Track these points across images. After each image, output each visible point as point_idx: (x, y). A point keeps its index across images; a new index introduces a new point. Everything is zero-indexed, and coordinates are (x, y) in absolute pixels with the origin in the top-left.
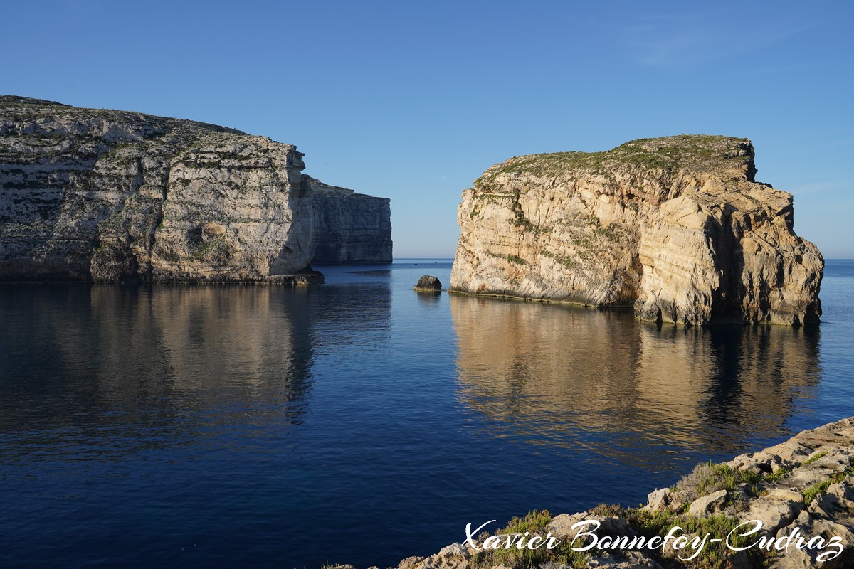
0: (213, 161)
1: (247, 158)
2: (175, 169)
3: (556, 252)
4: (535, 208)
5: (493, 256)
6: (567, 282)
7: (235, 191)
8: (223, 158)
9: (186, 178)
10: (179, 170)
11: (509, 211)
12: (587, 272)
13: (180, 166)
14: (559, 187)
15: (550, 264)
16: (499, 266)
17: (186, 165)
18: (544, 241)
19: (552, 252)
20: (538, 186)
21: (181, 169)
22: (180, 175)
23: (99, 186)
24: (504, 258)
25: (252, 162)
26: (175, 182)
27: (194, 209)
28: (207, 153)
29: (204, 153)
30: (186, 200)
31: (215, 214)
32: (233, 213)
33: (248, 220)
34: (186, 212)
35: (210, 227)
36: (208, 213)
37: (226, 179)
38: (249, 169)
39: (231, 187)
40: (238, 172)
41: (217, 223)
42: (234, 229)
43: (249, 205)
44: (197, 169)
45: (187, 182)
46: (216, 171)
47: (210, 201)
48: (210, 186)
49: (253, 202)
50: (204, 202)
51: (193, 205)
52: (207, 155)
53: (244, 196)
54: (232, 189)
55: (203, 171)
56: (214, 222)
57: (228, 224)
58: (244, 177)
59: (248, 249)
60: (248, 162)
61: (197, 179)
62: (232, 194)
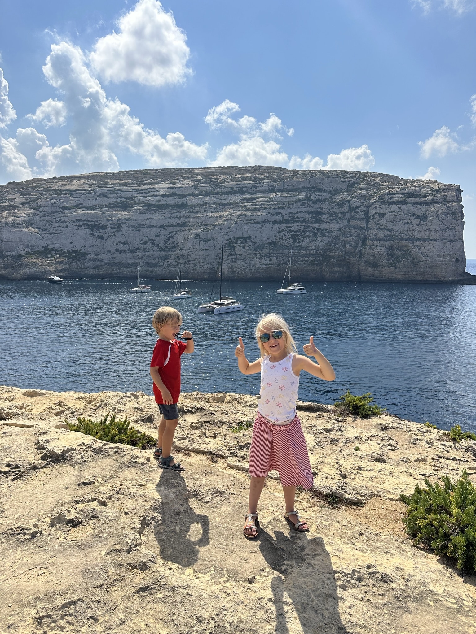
0: (400, 199)
1: (425, 196)
2: (373, 206)
7: (419, 220)
8: (407, 197)
9: (381, 212)
10: (376, 207)
13: (378, 204)
17: (381, 203)
21: (378, 206)
22: (378, 210)
23: (324, 220)
25: (430, 198)
26: (373, 216)
27: (389, 233)
29: (393, 194)
30: (383, 227)
31: (404, 236)
32: (417, 235)
33: (428, 240)
34: (383, 235)
35: (400, 245)
36: (398, 235)
37: (411, 212)
38: (427, 203)
39: (415, 217)
40: (419, 206)
41: (405, 242)
42: (417, 246)
43: (429, 229)
44: (389, 205)
45: (382, 215)
46: (403, 207)
47: (399, 227)
48: (399, 217)
49: (432, 227)
50: (395, 228)
51: (388, 230)
52: (395, 196)
53: (424, 223)
54: (416, 218)
55: (394, 207)
56: (402, 241)
57: (413, 243)
58: (424, 210)
59: (429, 260)
60: (426, 199)
61: (390, 212)
62: (415, 222)
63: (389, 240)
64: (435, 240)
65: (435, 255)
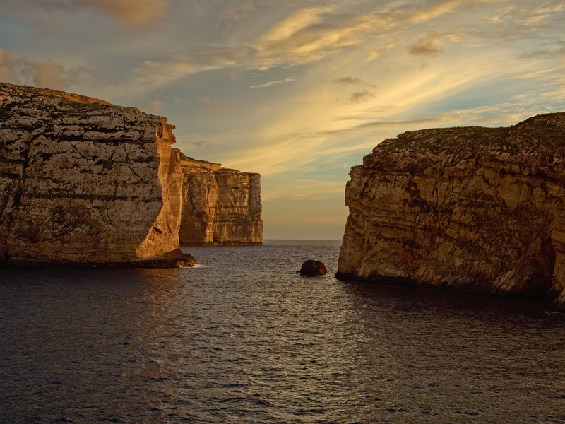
0: (77, 134)
1: (114, 131)
2: (36, 142)
3: (456, 236)
4: (432, 187)
5: (386, 239)
6: (470, 269)
7: (101, 167)
8: (88, 131)
9: (47, 152)
10: (39, 144)
11: (403, 190)
12: (493, 258)
13: (41, 139)
14: (458, 165)
15: (450, 249)
16: (393, 251)
17: (47, 136)
18: (443, 224)
19: (452, 236)
20: (435, 164)
21: (42, 142)
22: (42, 149)
24: (398, 242)
25: (119, 134)
26: (35, 157)
27: (56, 185)
28: (70, 125)
29: (67, 125)
30: (47, 176)
31: (79, 191)
32: (97, 191)
33: (113, 198)
34: (46, 188)
35: (72, 205)
36: (70, 190)
37: (91, 154)
38: (116, 142)
39: (96, 161)
40: (104, 145)
41: (80, 201)
42: (98, 208)
43: (116, 182)
44: (59, 142)
45: (47, 157)
46: (81, 145)
47: (73, 177)
48: (72, 161)
49: (120, 179)
50: (66, 178)
51: (55, 181)
52: (69, 127)
53: (110, 172)
54: (97, 164)
55: (67, 145)
56: (76, 200)
57: (92, 201)
58: (110, 151)
59: (114, 230)
60: (114, 135)
61: (59, 153)
62: (96, 169)
63: (55, 196)
64: (123, 198)
65: (122, 221)
